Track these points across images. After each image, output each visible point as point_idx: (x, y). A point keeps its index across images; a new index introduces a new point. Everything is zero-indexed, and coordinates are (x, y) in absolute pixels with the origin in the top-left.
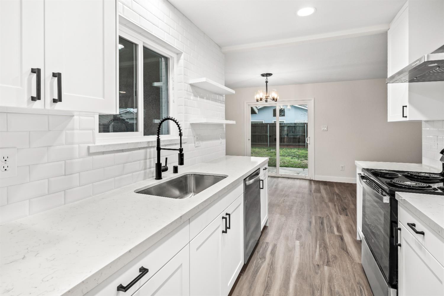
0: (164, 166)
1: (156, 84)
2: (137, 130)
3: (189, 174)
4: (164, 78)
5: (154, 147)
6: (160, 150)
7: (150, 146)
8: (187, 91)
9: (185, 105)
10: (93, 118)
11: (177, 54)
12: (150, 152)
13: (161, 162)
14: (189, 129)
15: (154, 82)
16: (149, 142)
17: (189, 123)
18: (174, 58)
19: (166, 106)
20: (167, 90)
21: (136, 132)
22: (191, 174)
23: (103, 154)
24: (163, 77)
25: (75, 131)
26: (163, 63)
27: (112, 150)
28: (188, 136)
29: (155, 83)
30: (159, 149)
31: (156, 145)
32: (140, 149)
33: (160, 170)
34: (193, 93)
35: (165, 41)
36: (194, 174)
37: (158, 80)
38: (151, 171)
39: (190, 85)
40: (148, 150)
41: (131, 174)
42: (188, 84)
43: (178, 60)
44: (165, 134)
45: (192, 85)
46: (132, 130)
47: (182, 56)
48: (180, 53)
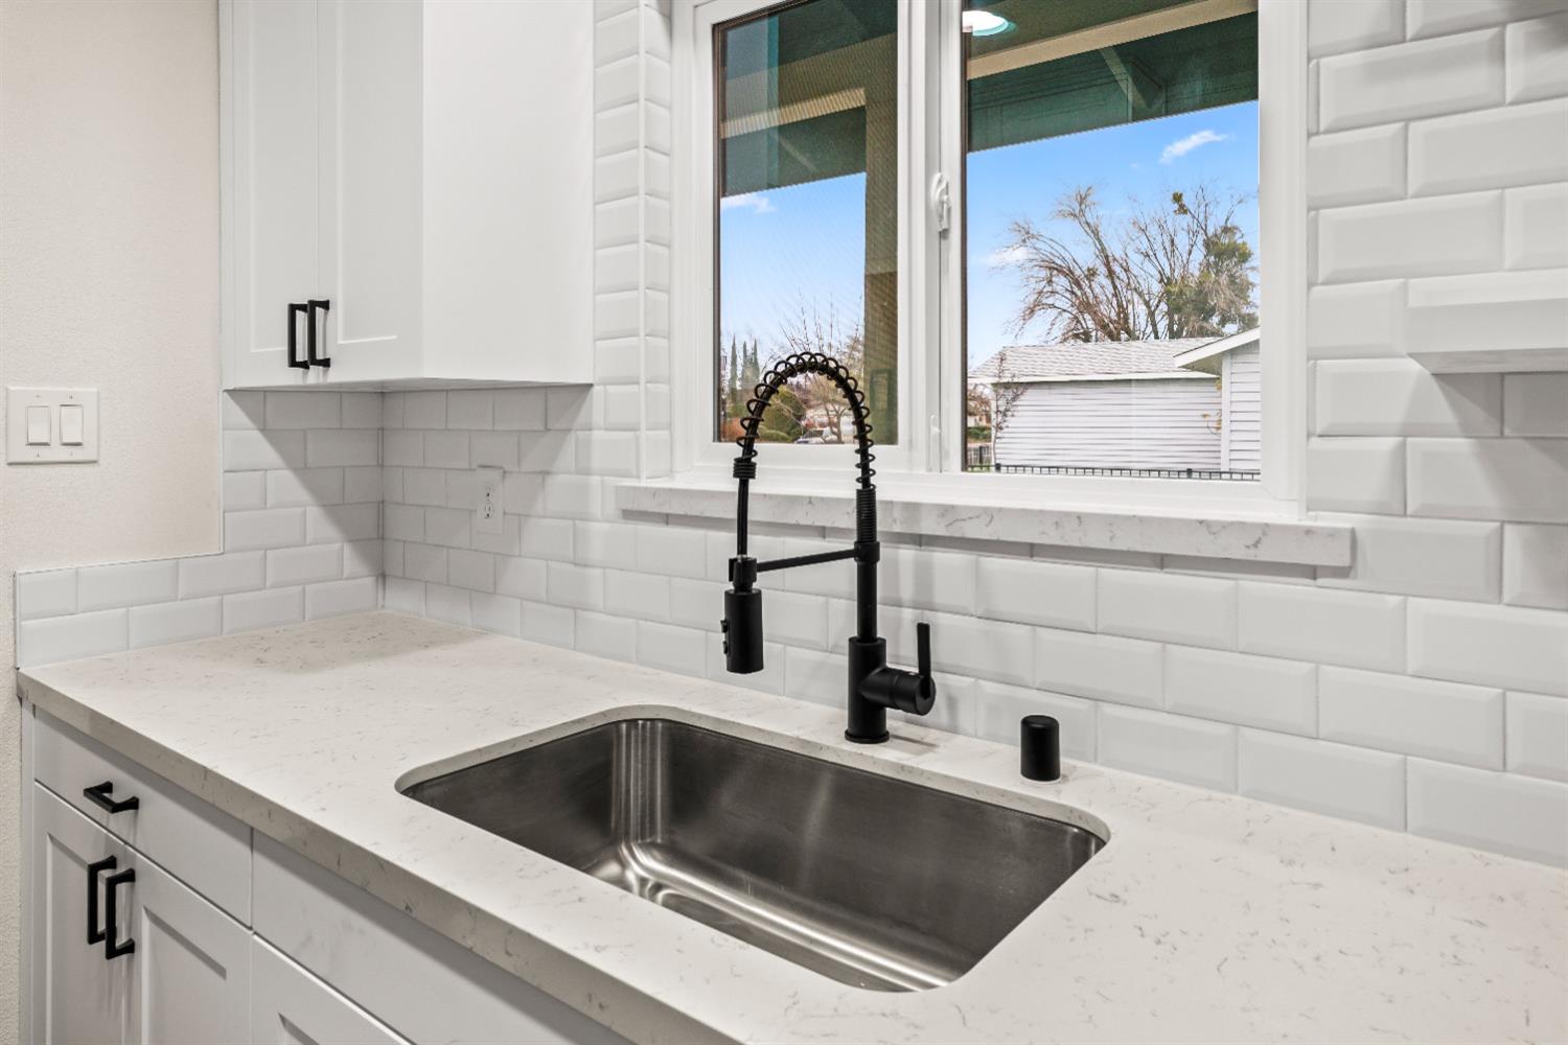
23: (667, 523)
27: (681, 513)
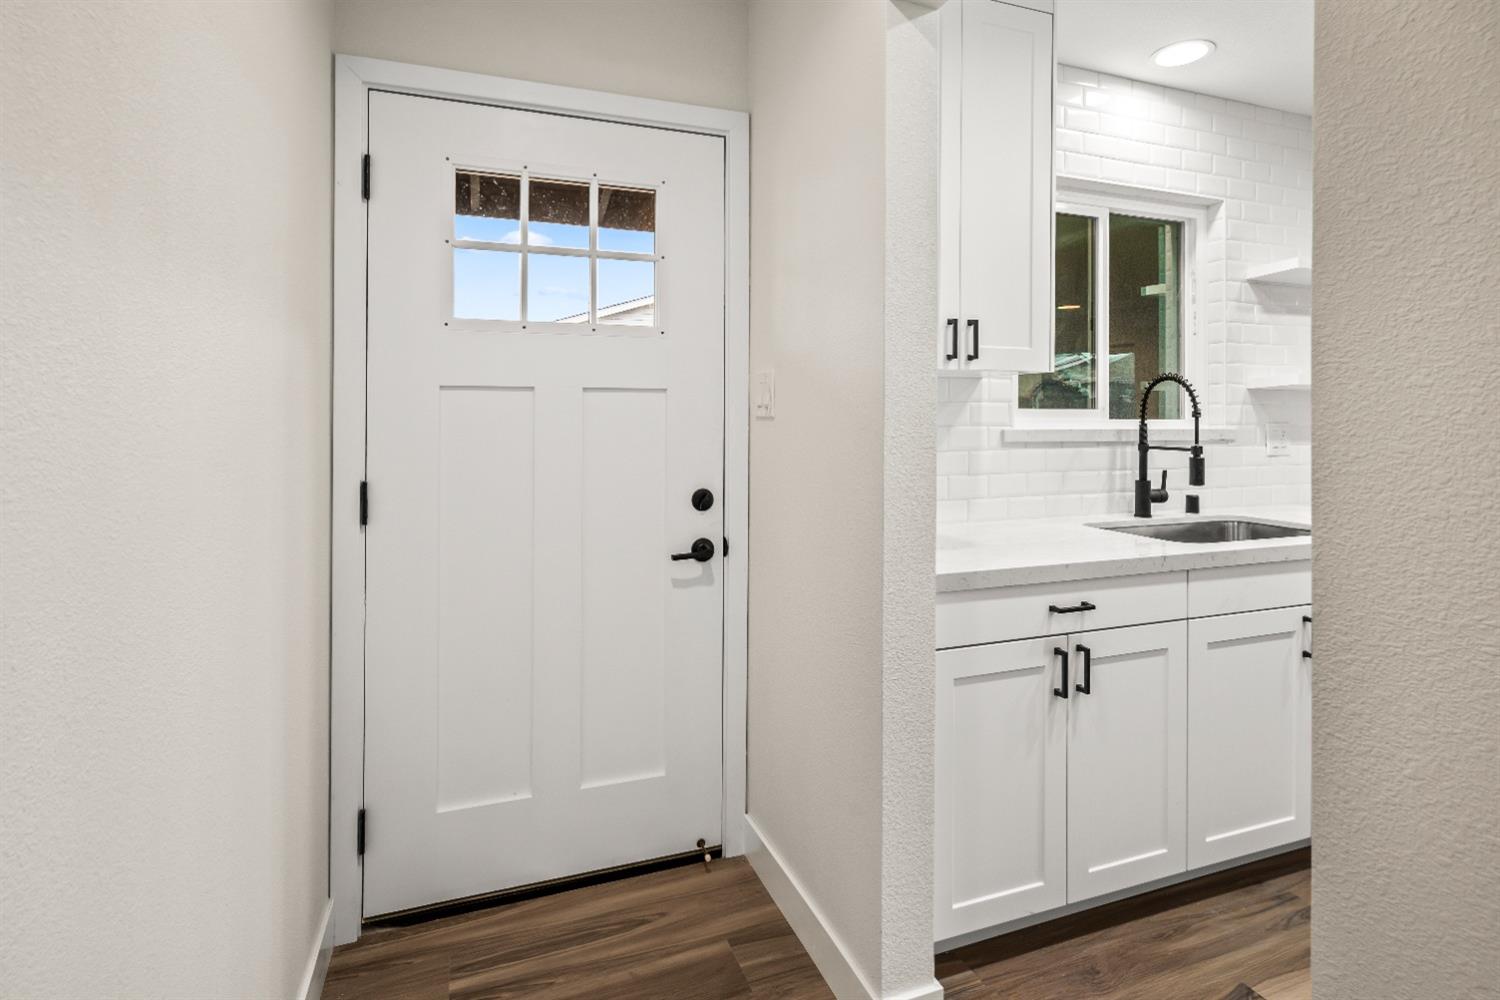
0: (1158, 490)
1: (1150, 290)
2: (1094, 405)
3: (1233, 522)
4: (1169, 274)
5: (1132, 443)
6: (1147, 451)
7: (1124, 440)
8: (1239, 301)
9: (1228, 341)
10: (1008, 381)
11: (1208, 207)
12: (1124, 455)
13: (1148, 479)
14: (1244, 403)
15: (1145, 286)
16: (1119, 432)
17: (1243, 388)
18: (1198, 221)
19: (1174, 348)
20: (1178, 304)
21: (1092, 411)
22: (1239, 522)
24: (1167, 273)
25: (983, 404)
26: (1168, 236)
28: (1240, 424)
29: (1148, 288)
30: (1144, 448)
31: (1136, 438)
32: (1098, 444)
33: (1146, 498)
34: (1259, 303)
35: (1168, 191)
36: (1249, 523)
37: (1155, 281)
38: (1125, 498)
39: (1247, 284)
40: (1119, 450)
41: (1079, 496)
42: (1242, 281)
43: (1210, 222)
44: (1170, 418)
45: (1255, 283)
46: (1084, 406)
47: (1222, 212)
48: (1214, 205)
